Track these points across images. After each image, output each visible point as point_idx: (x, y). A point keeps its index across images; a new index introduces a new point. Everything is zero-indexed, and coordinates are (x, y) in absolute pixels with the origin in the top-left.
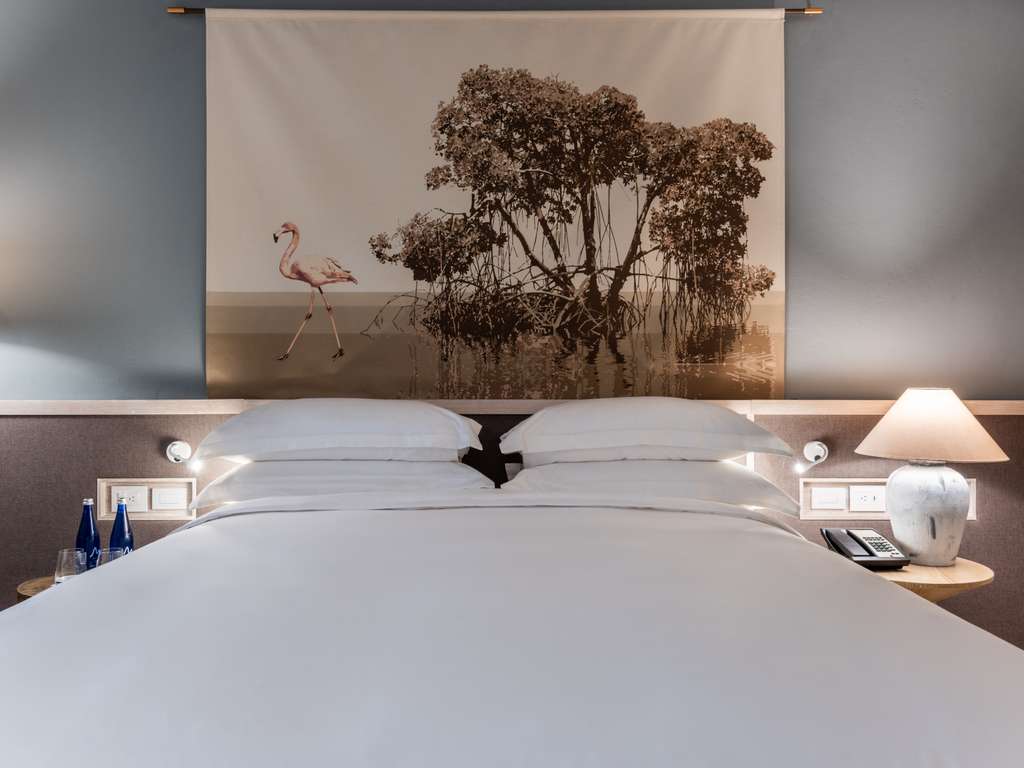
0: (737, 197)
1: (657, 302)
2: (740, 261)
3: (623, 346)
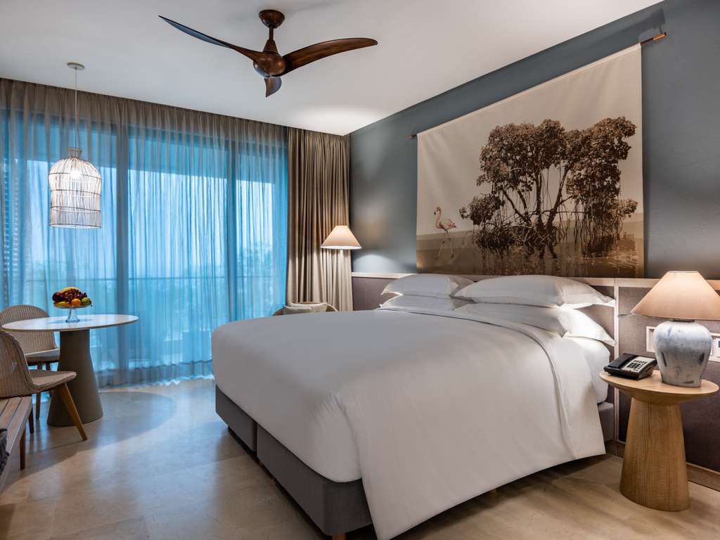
0: (615, 161)
1: (572, 225)
2: (616, 198)
3: (556, 249)
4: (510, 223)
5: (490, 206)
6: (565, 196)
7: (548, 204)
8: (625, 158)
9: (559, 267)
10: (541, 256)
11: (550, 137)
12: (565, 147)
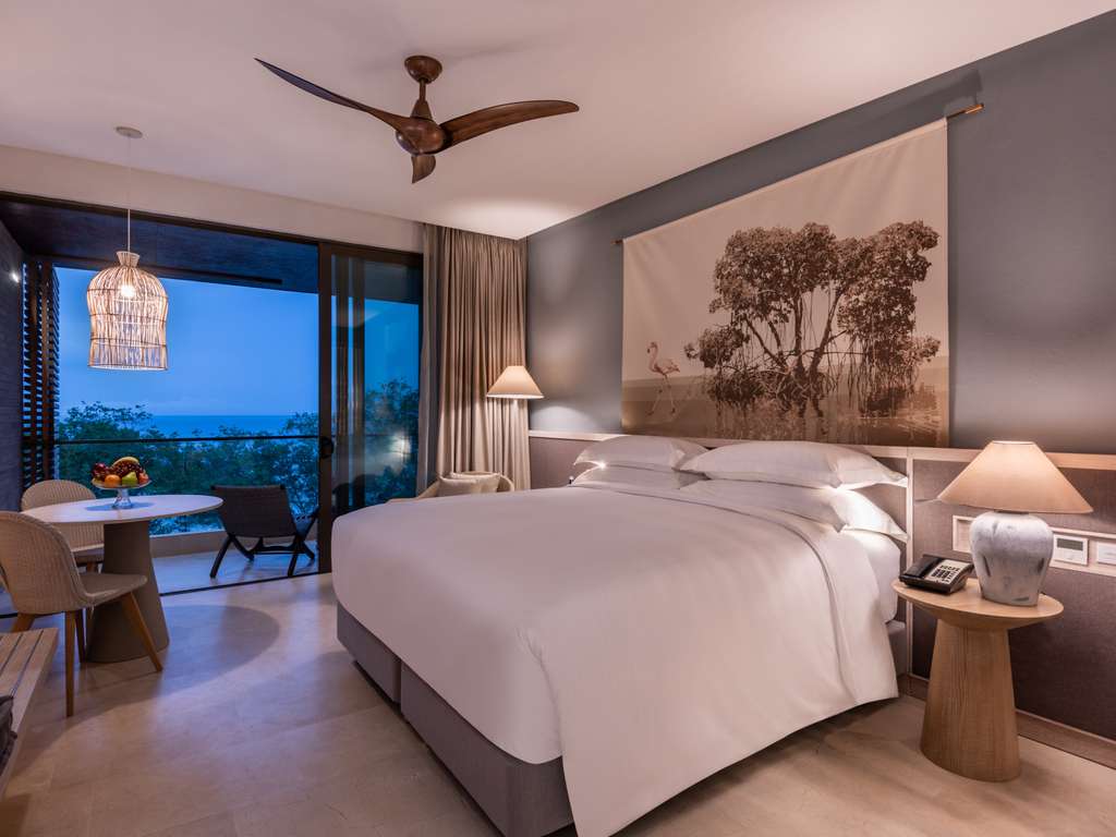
0: (908, 283)
1: (846, 371)
2: (909, 334)
3: (823, 405)
4: (757, 366)
5: (730, 342)
6: (835, 330)
7: (812, 340)
8: (923, 279)
9: (826, 430)
10: (801, 413)
11: (815, 247)
12: (837, 262)
